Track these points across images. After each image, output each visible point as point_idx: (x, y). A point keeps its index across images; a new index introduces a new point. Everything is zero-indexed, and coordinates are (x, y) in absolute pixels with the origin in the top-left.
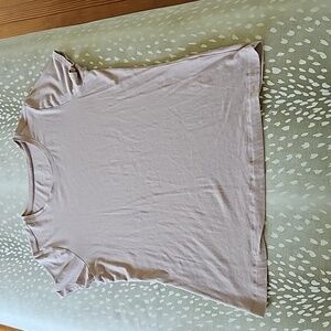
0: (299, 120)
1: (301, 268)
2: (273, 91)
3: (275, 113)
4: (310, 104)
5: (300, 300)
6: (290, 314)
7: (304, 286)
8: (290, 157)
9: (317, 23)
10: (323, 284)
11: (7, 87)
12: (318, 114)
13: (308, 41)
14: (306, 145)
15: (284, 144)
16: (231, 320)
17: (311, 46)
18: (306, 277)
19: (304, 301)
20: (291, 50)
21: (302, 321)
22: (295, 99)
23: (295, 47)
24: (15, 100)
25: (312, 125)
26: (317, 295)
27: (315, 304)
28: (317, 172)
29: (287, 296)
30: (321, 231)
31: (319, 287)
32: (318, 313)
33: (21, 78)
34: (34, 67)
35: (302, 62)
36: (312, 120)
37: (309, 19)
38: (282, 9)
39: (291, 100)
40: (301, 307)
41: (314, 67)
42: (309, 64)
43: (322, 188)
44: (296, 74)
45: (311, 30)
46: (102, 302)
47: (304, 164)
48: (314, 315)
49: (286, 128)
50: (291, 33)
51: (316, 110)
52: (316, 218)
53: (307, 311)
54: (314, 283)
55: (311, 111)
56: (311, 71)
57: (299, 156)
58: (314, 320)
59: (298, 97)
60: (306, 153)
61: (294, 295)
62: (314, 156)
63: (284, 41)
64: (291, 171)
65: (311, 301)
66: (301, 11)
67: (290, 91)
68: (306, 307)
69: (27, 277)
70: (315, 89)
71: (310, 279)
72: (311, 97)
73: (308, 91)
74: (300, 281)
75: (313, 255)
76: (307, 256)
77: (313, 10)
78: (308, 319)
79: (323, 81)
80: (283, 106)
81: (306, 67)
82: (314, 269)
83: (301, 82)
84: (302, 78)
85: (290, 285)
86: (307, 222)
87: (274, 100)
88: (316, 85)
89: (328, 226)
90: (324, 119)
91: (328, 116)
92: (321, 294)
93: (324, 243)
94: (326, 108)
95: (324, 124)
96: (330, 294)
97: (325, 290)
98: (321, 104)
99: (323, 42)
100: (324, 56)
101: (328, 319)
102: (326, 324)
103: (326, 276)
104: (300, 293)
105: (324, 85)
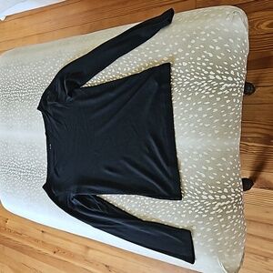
0: (197, 93)
1: (197, 184)
2: (183, 76)
3: (184, 89)
4: (203, 84)
5: (196, 203)
6: (190, 212)
7: (199, 195)
8: (191, 116)
9: (208, 35)
10: (209, 194)
12: (207, 90)
13: (202, 46)
14: (200, 109)
15: (187, 108)
17: (204, 49)
18: (199, 190)
19: (198, 204)
20: (193, 52)
21: (197, 216)
23: (195, 50)
25: (204, 97)
27: (205, 206)
28: (207, 125)
29: (189, 201)
30: (208, 161)
31: (207, 196)
32: (206, 211)
35: (199, 59)
36: (204, 94)
37: (203, 33)
38: (190, 27)
39: (191, 82)
40: (196, 207)
41: (205, 62)
42: (203, 60)
43: (210, 135)
44: (195, 65)
45: (204, 39)
47: (199, 121)
48: (204, 213)
49: (189, 99)
50: (193, 41)
51: (206, 88)
52: (205, 153)
53: (200, 210)
54: (204, 193)
55: (203, 88)
56: (204, 64)
57: (196, 116)
58: (204, 216)
59: (196, 80)
60: (200, 114)
61: (193, 200)
62: (205, 116)
63: (189, 46)
64: (192, 125)
65: (202, 204)
67: (192, 76)
68: (200, 207)
70: (206, 75)
71: (201, 191)
72: (203, 80)
73: (202, 77)
74: (196, 192)
75: (204, 176)
76: (200, 177)
77: (206, 28)
78: (201, 215)
79: (211, 70)
80: (188, 86)
81: (201, 62)
82: (204, 184)
83: (198, 71)
84: (199, 68)
85: (191, 194)
86: (201, 156)
87: (183, 82)
88: (206, 72)
89: (213, 159)
90: (211, 94)
91: (213, 91)
92: (208, 200)
93: (210, 169)
94: (212, 86)
95: (211, 96)
96: (214, 201)
97: (211, 197)
98: (209, 84)
99: (211, 47)
100: (211, 55)
101: (212, 215)
102: (211, 219)
103: (211, 189)
104: (196, 199)
105: (211, 73)
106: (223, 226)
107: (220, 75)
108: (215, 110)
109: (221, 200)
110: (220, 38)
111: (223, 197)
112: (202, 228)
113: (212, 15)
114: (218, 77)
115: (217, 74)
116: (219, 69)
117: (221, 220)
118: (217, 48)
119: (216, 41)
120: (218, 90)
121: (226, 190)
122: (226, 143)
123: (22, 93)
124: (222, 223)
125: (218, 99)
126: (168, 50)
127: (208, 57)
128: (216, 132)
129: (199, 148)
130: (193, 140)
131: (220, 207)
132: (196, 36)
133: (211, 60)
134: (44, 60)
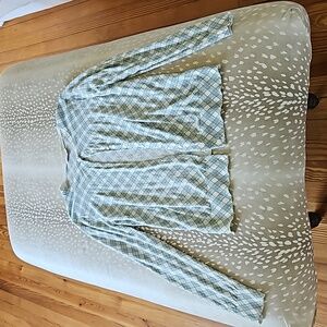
0: (248, 115)
1: (253, 228)
2: (230, 94)
3: (231, 111)
4: (256, 103)
5: (254, 252)
6: (247, 263)
7: (256, 242)
8: (242, 144)
9: (260, 41)
10: (270, 240)
12: (261, 111)
13: (253, 56)
14: (254, 135)
15: (238, 134)
17: (255, 59)
18: (257, 235)
19: (257, 252)
20: (241, 63)
21: (256, 268)
22: (245, 100)
23: (244, 60)
25: (258, 119)
26: (266, 248)
27: (265, 255)
28: (263, 155)
29: (245, 249)
30: (267, 200)
31: (267, 242)
32: (267, 262)
35: (249, 72)
36: (258, 116)
37: (253, 38)
39: (242, 101)
40: (255, 257)
41: (258, 75)
42: (254, 73)
43: (267, 167)
44: (245, 80)
45: (255, 47)
47: (252, 149)
48: (265, 264)
49: (239, 122)
50: (241, 50)
51: (261, 108)
52: (263, 190)
53: (259, 260)
54: (263, 239)
55: (256, 109)
56: (256, 78)
57: (249, 143)
58: (265, 267)
59: (247, 98)
60: (254, 141)
61: (250, 248)
62: (260, 143)
63: (236, 56)
64: (244, 155)
65: (261, 253)
66: (248, 32)
67: (241, 94)
68: (259, 257)
71: (260, 236)
72: (256, 98)
73: (254, 94)
74: (253, 238)
75: (262, 218)
76: (257, 219)
77: (257, 31)
79: (265, 85)
80: (237, 106)
81: (252, 75)
82: (263, 228)
83: (249, 87)
84: (250, 83)
85: (247, 241)
86: (257, 193)
87: (231, 101)
88: (260, 88)
89: (273, 196)
90: (267, 115)
92: (269, 247)
93: (270, 209)
94: (268, 106)
95: (267, 118)
96: (276, 248)
97: (272, 244)
98: (264, 103)
99: (264, 55)
100: (265, 66)
101: (275, 266)
102: (274, 270)
103: (272, 234)
104: (254, 247)
105: (266, 88)
106: (289, 278)
107: (278, 91)
108: (273, 135)
109: (285, 247)
110: (275, 44)
111: (288, 243)
112: (263, 283)
113: (264, 15)
114: (274, 93)
115: (273, 89)
116: (277, 84)
117: (286, 272)
118: (273, 57)
119: (270, 48)
120: (275, 110)
121: (290, 235)
122: (289, 176)
123: (31, 119)
124: (288, 275)
125: (276, 121)
126: (209, 61)
127: (260, 68)
128: (275, 162)
129: (254, 183)
130: (246, 174)
131: (284, 256)
132: (244, 42)
133: (265, 72)
134: (55, 77)
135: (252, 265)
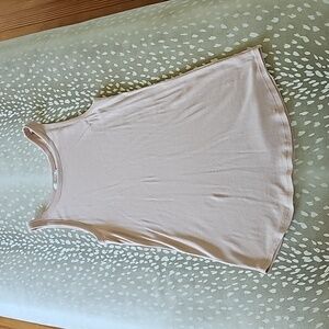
0: (286, 100)
1: (293, 240)
4: (296, 84)
5: (294, 270)
6: (285, 284)
7: (297, 257)
9: (299, 9)
10: (315, 254)
11: (9, 85)
12: (303, 94)
13: (291, 27)
14: (294, 123)
16: (230, 294)
17: (295, 31)
18: (298, 248)
19: (298, 270)
20: (277, 36)
21: (297, 290)
22: (282, 80)
23: (279, 32)
24: (16, 97)
25: (299, 104)
26: (310, 264)
27: (308, 274)
28: (305, 148)
29: (281, 267)
30: (310, 203)
31: (311, 257)
32: (311, 281)
33: (22, 76)
34: (34, 65)
35: (287, 46)
36: (298, 100)
37: (291, 6)
39: (279, 82)
40: (295, 277)
41: (298, 51)
42: (293, 48)
43: (311, 163)
44: (281, 56)
45: (293, 16)
46: (105, 287)
48: (308, 284)
50: (276, 20)
51: (302, 90)
52: (305, 191)
53: (301, 280)
54: (306, 253)
55: (296, 92)
56: (296, 54)
58: (308, 289)
59: (284, 79)
61: (288, 265)
62: (301, 133)
63: (269, 28)
65: (303, 271)
67: (277, 74)
68: (300, 276)
69: (32, 267)
70: (300, 71)
71: (302, 250)
72: (296, 78)
73: (294, 73)
74: (293, 252)
75: (304, 226)
76: (298, 228)
78: (302, 288)
79: (307, 63)
81: (290, 51)
82: (305, 239)
83: (287, 65)
84: (288, 60)
85: (284, 256)
88: (300, 66)
89: (317, 199)
90: (310, 98)
91: (313, 95)
92: (313, 263)
93: (314, 215)
94: (310, 88)
95: (309, 103)
96: (322, 264)
97: (317, 259)
98: (306, 85)
99: (306, 27)
100: (306, 40)
101: (321, 287)
102: (319, 292)
103: (317, 246)
104: (294, 264)
105: (308, 67)
108: (317, 124)
110: (319, 14)
112: (305, 309)
114: (318, 73)
115: (316, 68)
116: (319, 61)
118: (316, 29)
119: (312, 17)
120: (319, 93)
125: (320, 107)
126: (231, 35)
127: (301, 42)
128: (320, 157)
132: (280, 11)
133: (307, 47)
134: (8, 64)
135: (291, 286)
